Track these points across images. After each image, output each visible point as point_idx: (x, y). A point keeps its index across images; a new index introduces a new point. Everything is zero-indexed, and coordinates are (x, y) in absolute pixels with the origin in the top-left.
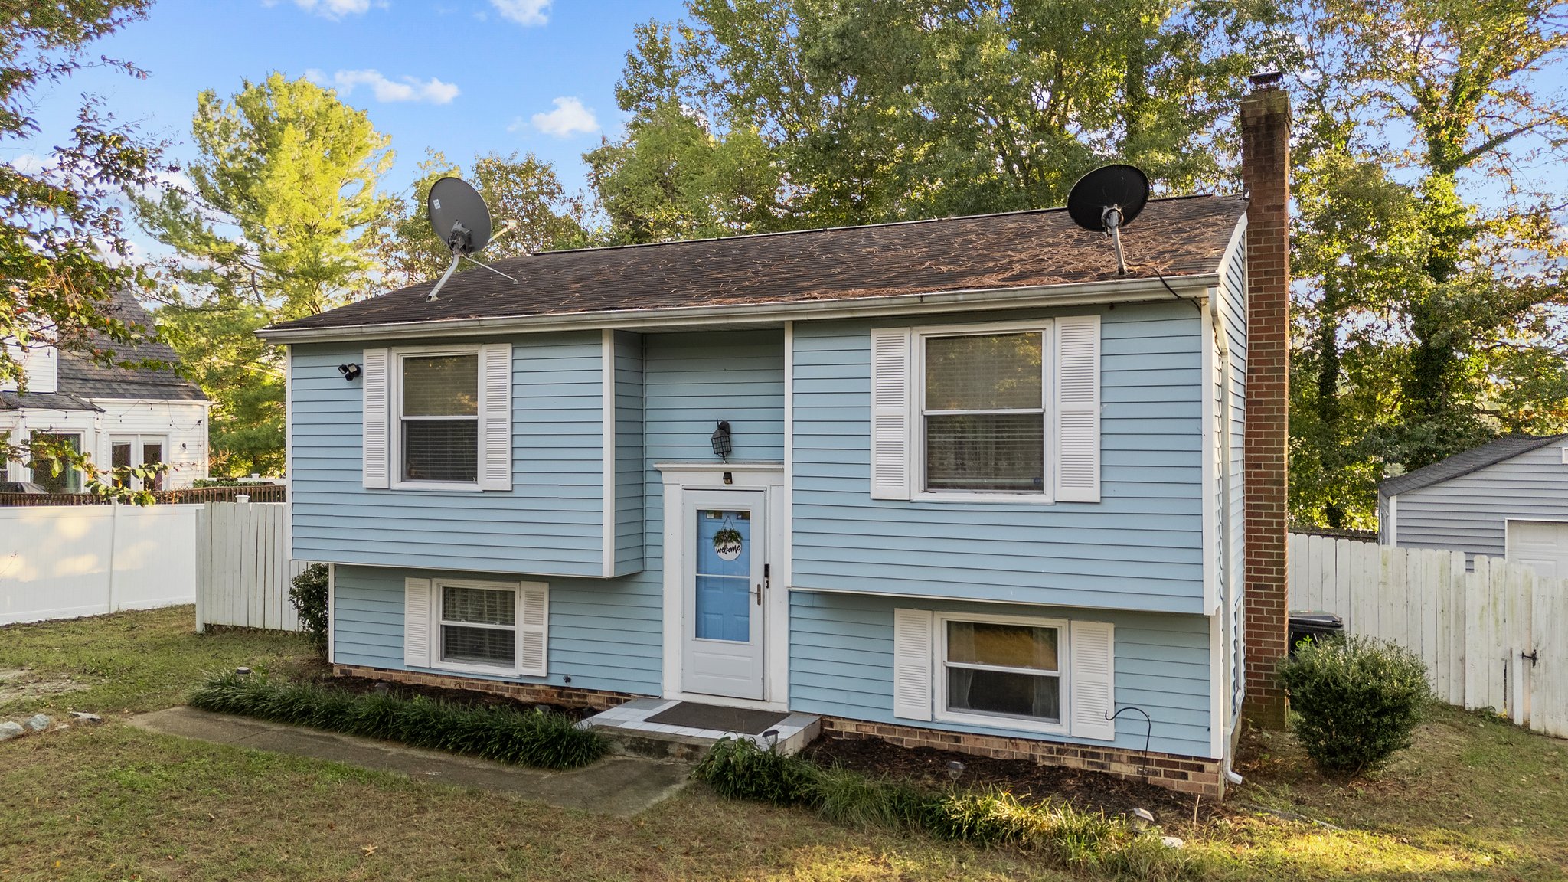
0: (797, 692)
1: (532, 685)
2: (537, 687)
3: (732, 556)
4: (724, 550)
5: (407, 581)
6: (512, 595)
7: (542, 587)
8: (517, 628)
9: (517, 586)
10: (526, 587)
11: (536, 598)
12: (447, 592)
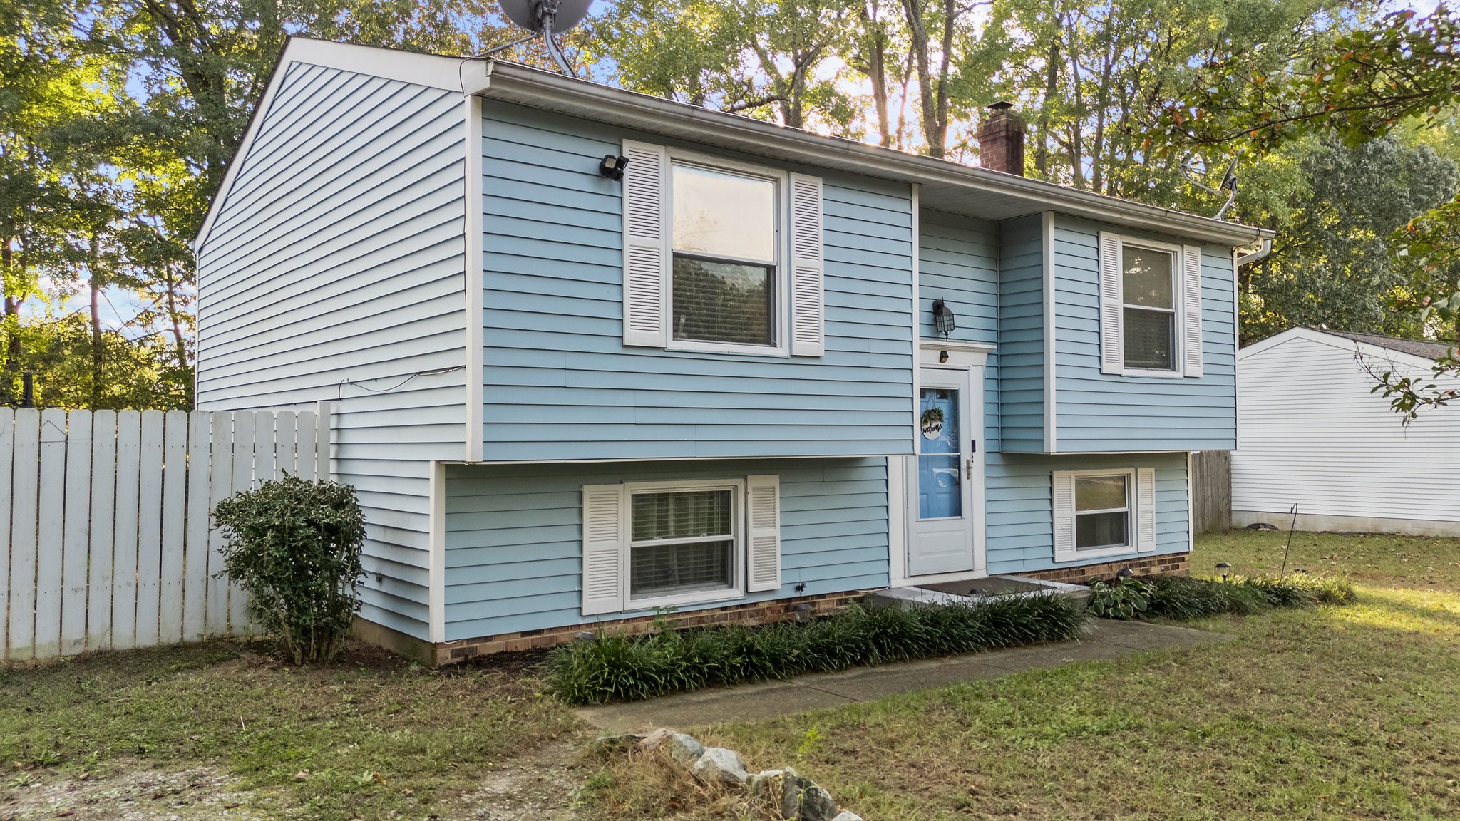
0: (994, 557)
1: (755, 604)
2: (761, 606)
3: (938, 433)
4: (932, 429)
5: (588, 490)
6: (725, 497)
7: (773, 481)
8: (736, 536)
9: (739, 482)
10: (755, 482)
11: (765, 495)
12: (638, 499)
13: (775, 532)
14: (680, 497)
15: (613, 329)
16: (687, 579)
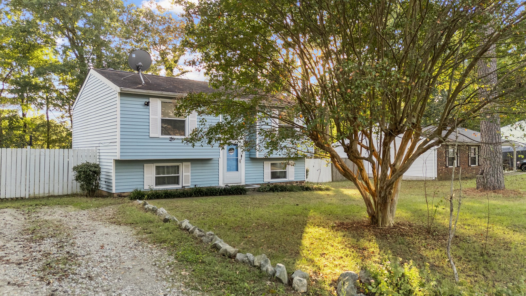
0: (247, 180)
3: (232, 153)
4: (231, 152)
5: (145, 165)
6: (178, 166)
7: (189, 164)
8: (181, 174)
9: (181, 164)
10: (184, 164)
11: (187, 166)
12: (157, 167)
13: (190, 174)
14: (168, 167)
15: (148, 134)
16: (169, 183)
